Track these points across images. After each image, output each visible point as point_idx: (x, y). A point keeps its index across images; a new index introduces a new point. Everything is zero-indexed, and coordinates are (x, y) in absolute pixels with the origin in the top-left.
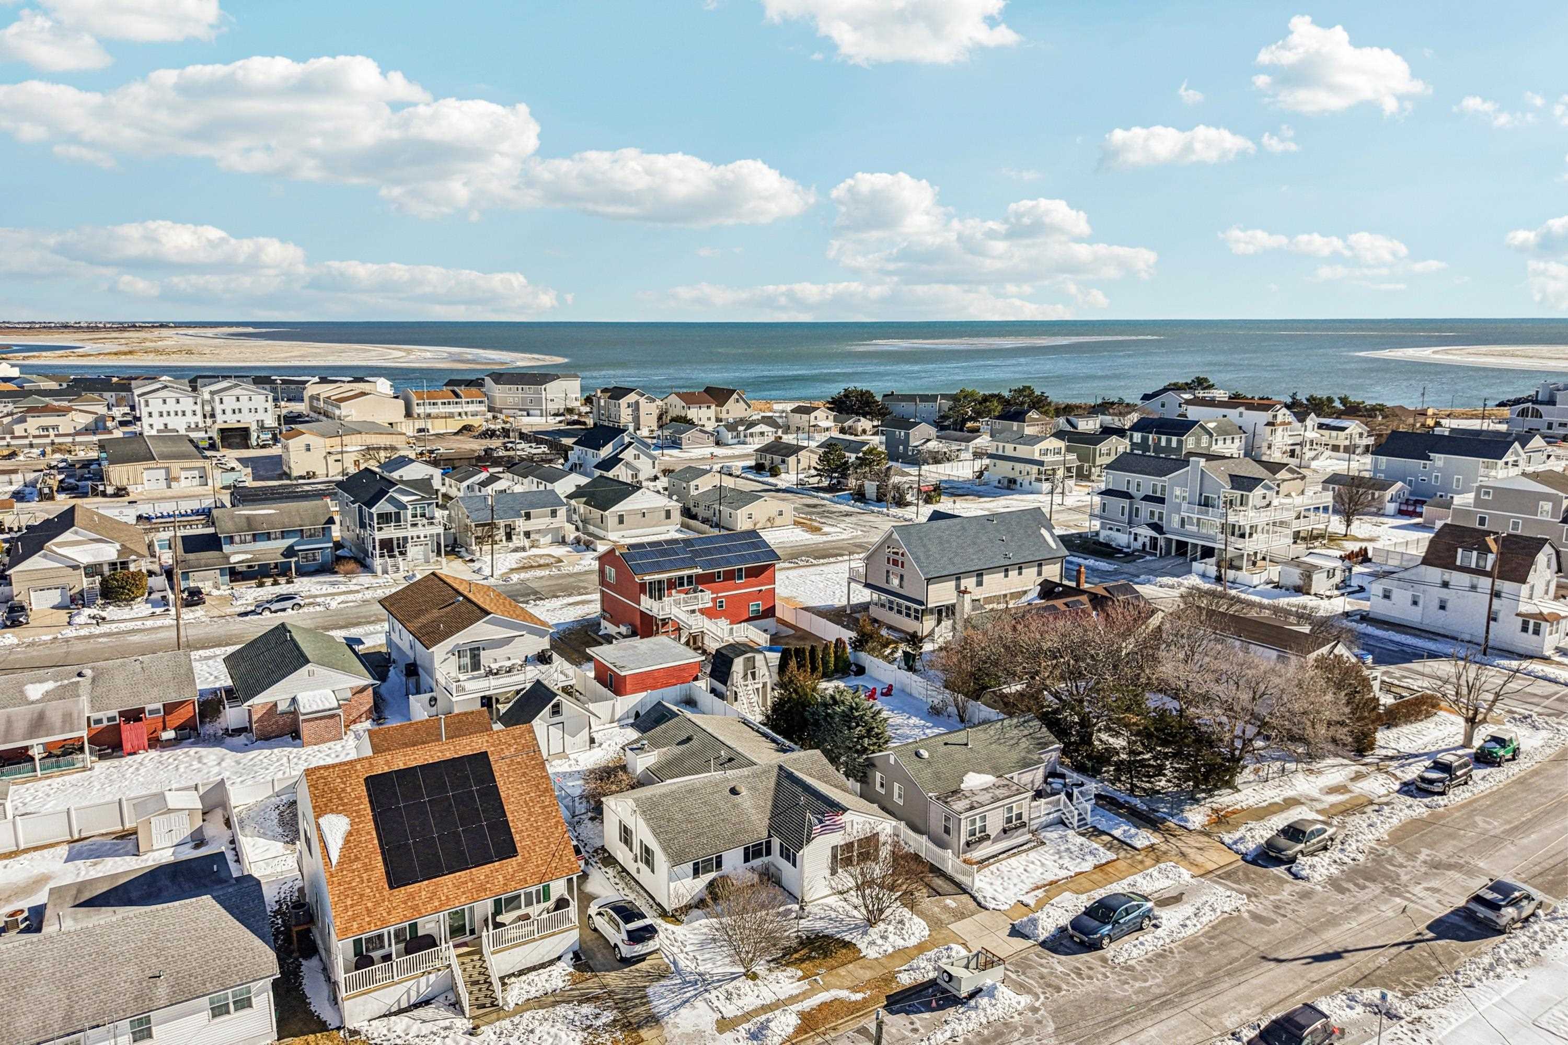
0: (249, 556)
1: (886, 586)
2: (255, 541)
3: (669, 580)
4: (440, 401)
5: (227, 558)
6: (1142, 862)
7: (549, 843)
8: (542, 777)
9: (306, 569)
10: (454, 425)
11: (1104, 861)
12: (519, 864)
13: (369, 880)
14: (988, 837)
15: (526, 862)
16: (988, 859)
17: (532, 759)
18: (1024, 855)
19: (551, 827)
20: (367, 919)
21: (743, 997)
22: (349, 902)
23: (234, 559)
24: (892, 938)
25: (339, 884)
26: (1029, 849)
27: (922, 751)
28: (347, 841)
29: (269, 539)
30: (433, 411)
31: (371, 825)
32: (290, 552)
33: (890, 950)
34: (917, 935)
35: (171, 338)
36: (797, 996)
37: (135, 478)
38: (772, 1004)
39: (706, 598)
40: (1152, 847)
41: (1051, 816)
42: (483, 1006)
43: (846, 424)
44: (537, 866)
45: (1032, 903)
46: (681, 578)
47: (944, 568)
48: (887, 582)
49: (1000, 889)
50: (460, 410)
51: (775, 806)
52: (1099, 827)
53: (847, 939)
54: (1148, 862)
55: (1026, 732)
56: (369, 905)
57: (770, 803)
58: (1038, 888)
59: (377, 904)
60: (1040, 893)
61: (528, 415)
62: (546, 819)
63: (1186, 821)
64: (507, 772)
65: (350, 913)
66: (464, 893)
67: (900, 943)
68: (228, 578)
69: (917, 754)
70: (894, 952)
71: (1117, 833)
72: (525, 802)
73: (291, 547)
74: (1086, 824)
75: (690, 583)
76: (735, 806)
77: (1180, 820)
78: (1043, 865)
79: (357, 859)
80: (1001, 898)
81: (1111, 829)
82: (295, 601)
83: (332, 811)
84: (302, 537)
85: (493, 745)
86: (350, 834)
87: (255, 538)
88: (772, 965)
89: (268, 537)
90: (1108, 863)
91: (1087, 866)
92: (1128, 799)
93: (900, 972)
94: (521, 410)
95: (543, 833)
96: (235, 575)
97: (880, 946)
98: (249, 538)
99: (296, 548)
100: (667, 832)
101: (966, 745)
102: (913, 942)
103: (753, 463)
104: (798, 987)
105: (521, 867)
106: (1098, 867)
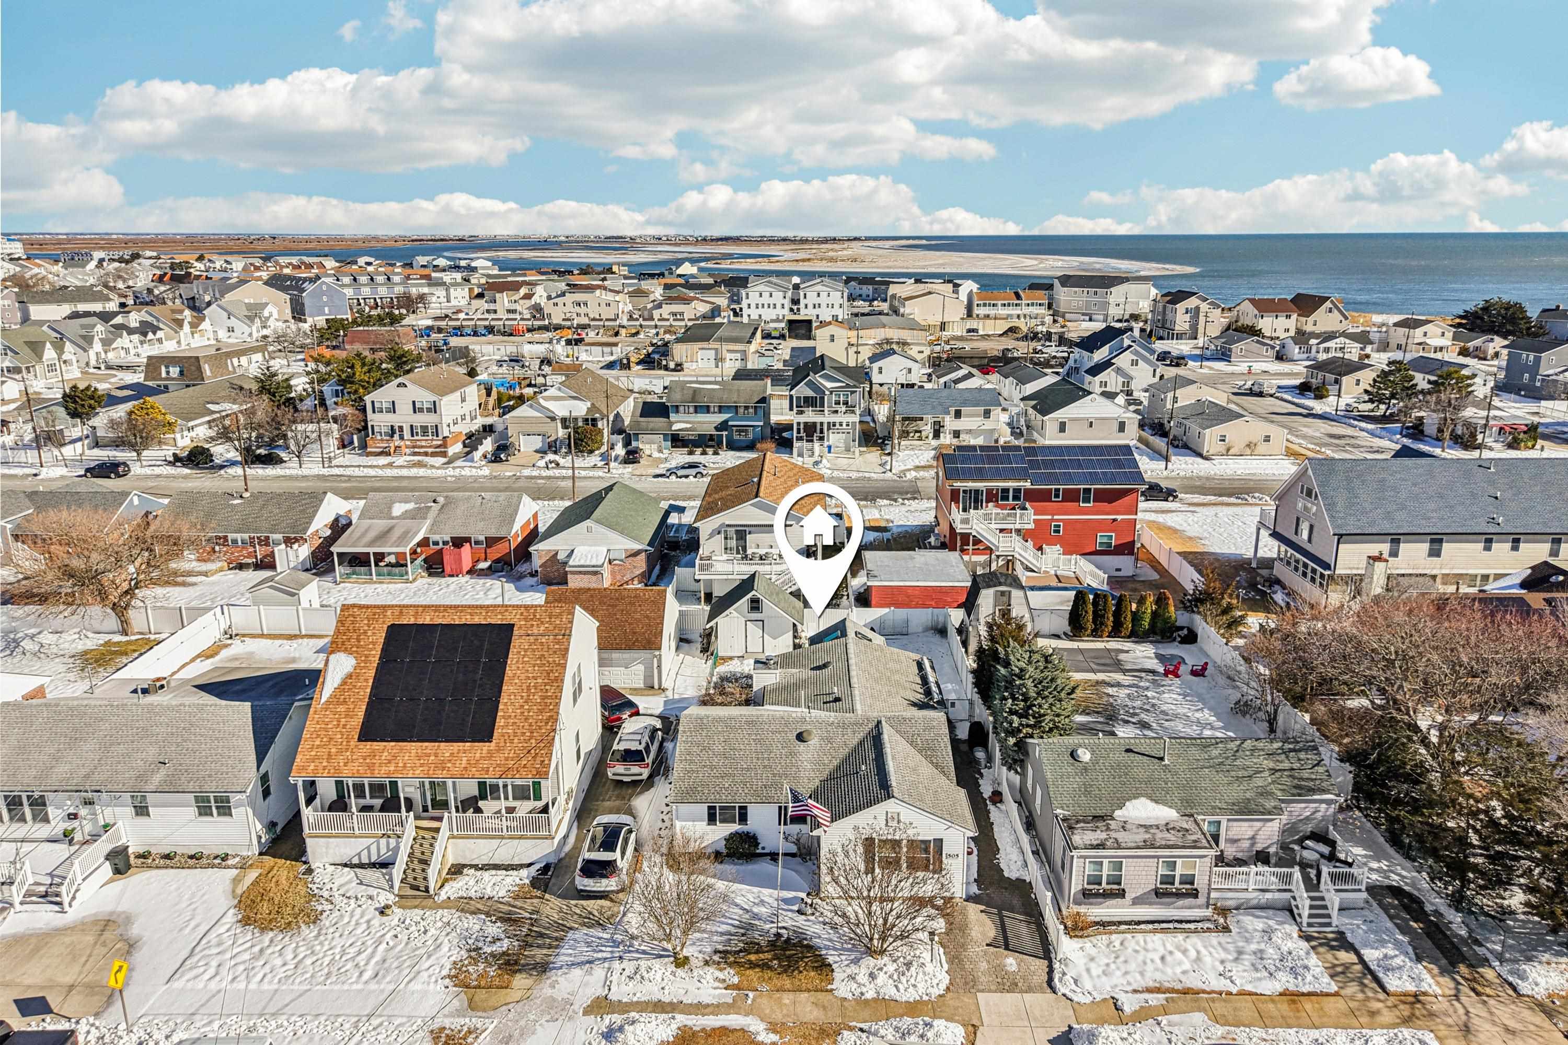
0: (689, 426)
1: (1293, 538)
2: (696, 412)
3: (989, 491)
4: (1000, 303)
5: (671, 424)
6: (1373, 1014)
7: (531, 738)
8: (559, 664)
9: (737, 445)
10: (1002, 326)
11: (1305, 989)
12: (489, 752)
13: (344, 726)
14: (1122, 894)
15: (498, 751)
16: (1120, 923)
17: (557, 643)
18: (1180, 937)
19: (541, 721)
20: (325, 764)
21: (646, 982)
22: (318, 742)
23: (676, 427)
24: (881, 978)
25: (318, 723)
26: (1196, 931)
27: (1080, 752)
28: (344, 683)
29: (708, 412)
30: (992, 312)
31: (372, 673)
32: (723, 426)
33: (870, 995)
34: (921, 990)
35: (856, 249)
36: (708, 1006)
37: (692, 356)
38: (671, 1004)
39: (1028, 518)
40: (1416, 998)
41: (1269, 896)
42: (417, 888)
43: (1471, 345)
44: (507, 759)
45: (1128, 1009)
46: (1005, 491)
47: (1373, 523)
48: (1296, 533)
49: (1096, 970)
50: (1019, 312)
51: (838, 768)
52: (1349, 936)
53: (831, 960)
54: (1387, 1016)
55: (1287, 765)
56: (333, 750)
57: (835, 763)
58: (1158, 990)
59: (340, 752)
60: (1155, 1000)
61: (1090, 320)
62: (541, 711)
63: (1523, 977)
64: (526, 651)
65: (313, 753)
66: (422, 765)
67: (890, 992)
68: (669, 443)
69: (1073, 755)
70: (875, 1000)
71: (1371, 955)
72: (529, 687)
73: (726, 422)
74: (1329, 925)
75: (1016, 498)
76: (792, 754)
77: (1511, 972)
78: (1198, 959)
79: (345, 702)
80: (1088, 985)
81: (1366, 945)
82: (697, 470)
83: (346, 650)
84: (737, 413)
85: (526, 619)
86: (350, 676)
87: (697, 410)
88: (716, 958)
89: (707, 410)
90: (1310, 994)
91: (1270, 987)
92: (1444, 909)
93: (851, 1029)
94: (1083, 314)
95: (530, 725)
96: (677, 441)
97: (860, 985)
98: (692, 410)
99: (730, 423)
100: (691, 761)
101: (1162, 759)
102: (911, 995)
103: (1297, 382)
104: (719, 996)
105: (490, 755)
106: (1292, 997)
